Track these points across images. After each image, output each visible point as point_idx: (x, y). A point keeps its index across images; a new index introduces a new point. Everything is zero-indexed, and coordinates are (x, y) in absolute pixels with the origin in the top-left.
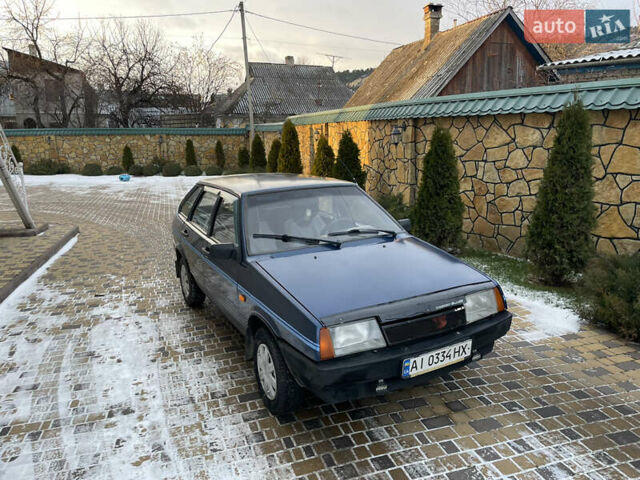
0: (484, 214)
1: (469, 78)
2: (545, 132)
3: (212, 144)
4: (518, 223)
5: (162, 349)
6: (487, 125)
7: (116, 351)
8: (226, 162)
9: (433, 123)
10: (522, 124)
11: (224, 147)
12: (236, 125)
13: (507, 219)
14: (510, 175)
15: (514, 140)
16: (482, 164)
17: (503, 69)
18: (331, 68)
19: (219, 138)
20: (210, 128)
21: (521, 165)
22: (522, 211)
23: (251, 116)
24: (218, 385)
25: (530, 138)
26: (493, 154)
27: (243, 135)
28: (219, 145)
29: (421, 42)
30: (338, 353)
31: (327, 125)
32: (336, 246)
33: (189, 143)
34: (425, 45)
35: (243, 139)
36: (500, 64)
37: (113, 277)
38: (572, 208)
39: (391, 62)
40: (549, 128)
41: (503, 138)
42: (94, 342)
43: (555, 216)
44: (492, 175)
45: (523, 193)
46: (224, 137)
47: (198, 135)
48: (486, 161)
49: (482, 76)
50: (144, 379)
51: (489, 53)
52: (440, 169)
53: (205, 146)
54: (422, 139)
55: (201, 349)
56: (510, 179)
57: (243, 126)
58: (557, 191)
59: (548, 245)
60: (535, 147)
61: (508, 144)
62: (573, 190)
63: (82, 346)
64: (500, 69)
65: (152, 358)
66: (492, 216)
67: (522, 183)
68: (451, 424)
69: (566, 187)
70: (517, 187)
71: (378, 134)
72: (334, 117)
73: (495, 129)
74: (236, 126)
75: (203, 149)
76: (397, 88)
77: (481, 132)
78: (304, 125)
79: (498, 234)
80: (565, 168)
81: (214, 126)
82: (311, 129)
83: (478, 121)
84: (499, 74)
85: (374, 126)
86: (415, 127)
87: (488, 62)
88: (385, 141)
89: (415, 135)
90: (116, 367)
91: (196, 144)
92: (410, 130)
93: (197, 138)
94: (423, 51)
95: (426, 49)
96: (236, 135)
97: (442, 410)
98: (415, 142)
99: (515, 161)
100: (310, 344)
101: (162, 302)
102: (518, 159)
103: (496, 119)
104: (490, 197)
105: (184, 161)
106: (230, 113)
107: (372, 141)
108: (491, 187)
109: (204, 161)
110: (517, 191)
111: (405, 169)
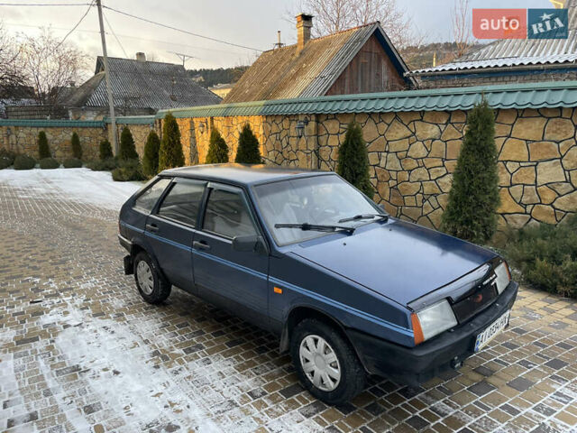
0: (387, 198)
1: (347, 81)
2: (442, 127)
3: (68, 135)
4: (420, 204)
5: (156, 353)
6: (388, 121)
7: (105, 361)
8: (84, 154)
9: (335, 118)
10: (421, 120)
11: (81, 139)
12: (90, 117)
13: (409, 201)
14: (411, 164)
15: (414, 134)
16: (384, 154)
17: (373, 74)
18: (182, 66)
19: (74, 129)
20: (63, 120)
21: (421, 155)
22: (422, 194)
23: (112, 109)
24: (248, 383)
25: (429, 132)
26: (394, 146)
27: (101, 127)
28: (75, 137)
29: (294, 47)
30: (427, 336)
31: (212, 118)
32: (349, 232)
33: (42, 136)
34: (299, 49)
35: (101, 132)
36: (370, 70)
37: (38, 280)
38: (485, 190)
39: (264, 63)
40: (446, 124)
41: (404, 132)
42: (69, 355)
43: (471, 197)
44: (393, 164)
45: (424, 178)
46: (80, 129)
47: (51, 127)
48: (388, 152)
49: (357, 79)
50: (160, 389)
51: (362, 60)
52: (355, 159)
53: (59, 138)
54: (325, 132)
55: (201, 348)
56: (411, 167)
57: (100, 118)
58: (472, 176)
59: (466, 221)
60: (433, 140)
61: (409, 137)
62: (485, 175)
63: (57, 361)
64: (370, 74)
65: (152, 364)
66: (395, 199)
67: (423, 170)
68: (494, 388)
69: (478, 173)
70: (417, 174)
71: (275, 129)
72: (220, 112)
73: (396, 124)
74: (91, 119)
75: (57, 141)
76: (280, 87)
77: (383, 127)
78: (182, 118)
79: (402, 214)
80: (477, 157)
81: (68, 117)
82: (192, 122)
83: (380, 118)
84: (370, 78)
85: (270, 120)
86: (317, 122)
87: (362, 67)
88: (283, 134)
89: (318, 129)
90: (117, 379)
91: (49, 136)
92: (312, 125)
93: (50, 130)
94: (297, 55)
95: (301, 54)
96: (93, 127)
97: (477, 377)
98: (317, 135)
99: (416, 152)
100: (401, 330)
101: (117, 303)
102: (419, 150)
103: (397, 115)
104: (392, 183)
105: (36, 153)
106: (83, 104)
107: (267, 135)
108: (393, 174)
109: (59, 153)
110: (418, 177)
111: (308, 160)
